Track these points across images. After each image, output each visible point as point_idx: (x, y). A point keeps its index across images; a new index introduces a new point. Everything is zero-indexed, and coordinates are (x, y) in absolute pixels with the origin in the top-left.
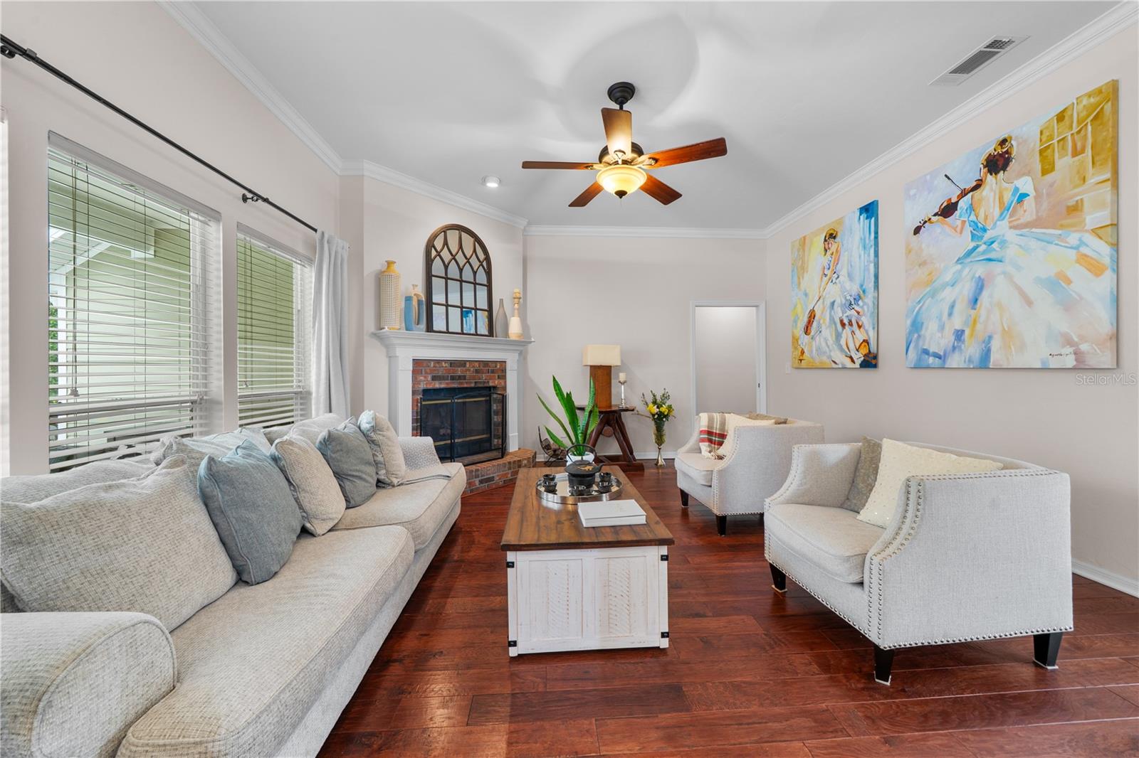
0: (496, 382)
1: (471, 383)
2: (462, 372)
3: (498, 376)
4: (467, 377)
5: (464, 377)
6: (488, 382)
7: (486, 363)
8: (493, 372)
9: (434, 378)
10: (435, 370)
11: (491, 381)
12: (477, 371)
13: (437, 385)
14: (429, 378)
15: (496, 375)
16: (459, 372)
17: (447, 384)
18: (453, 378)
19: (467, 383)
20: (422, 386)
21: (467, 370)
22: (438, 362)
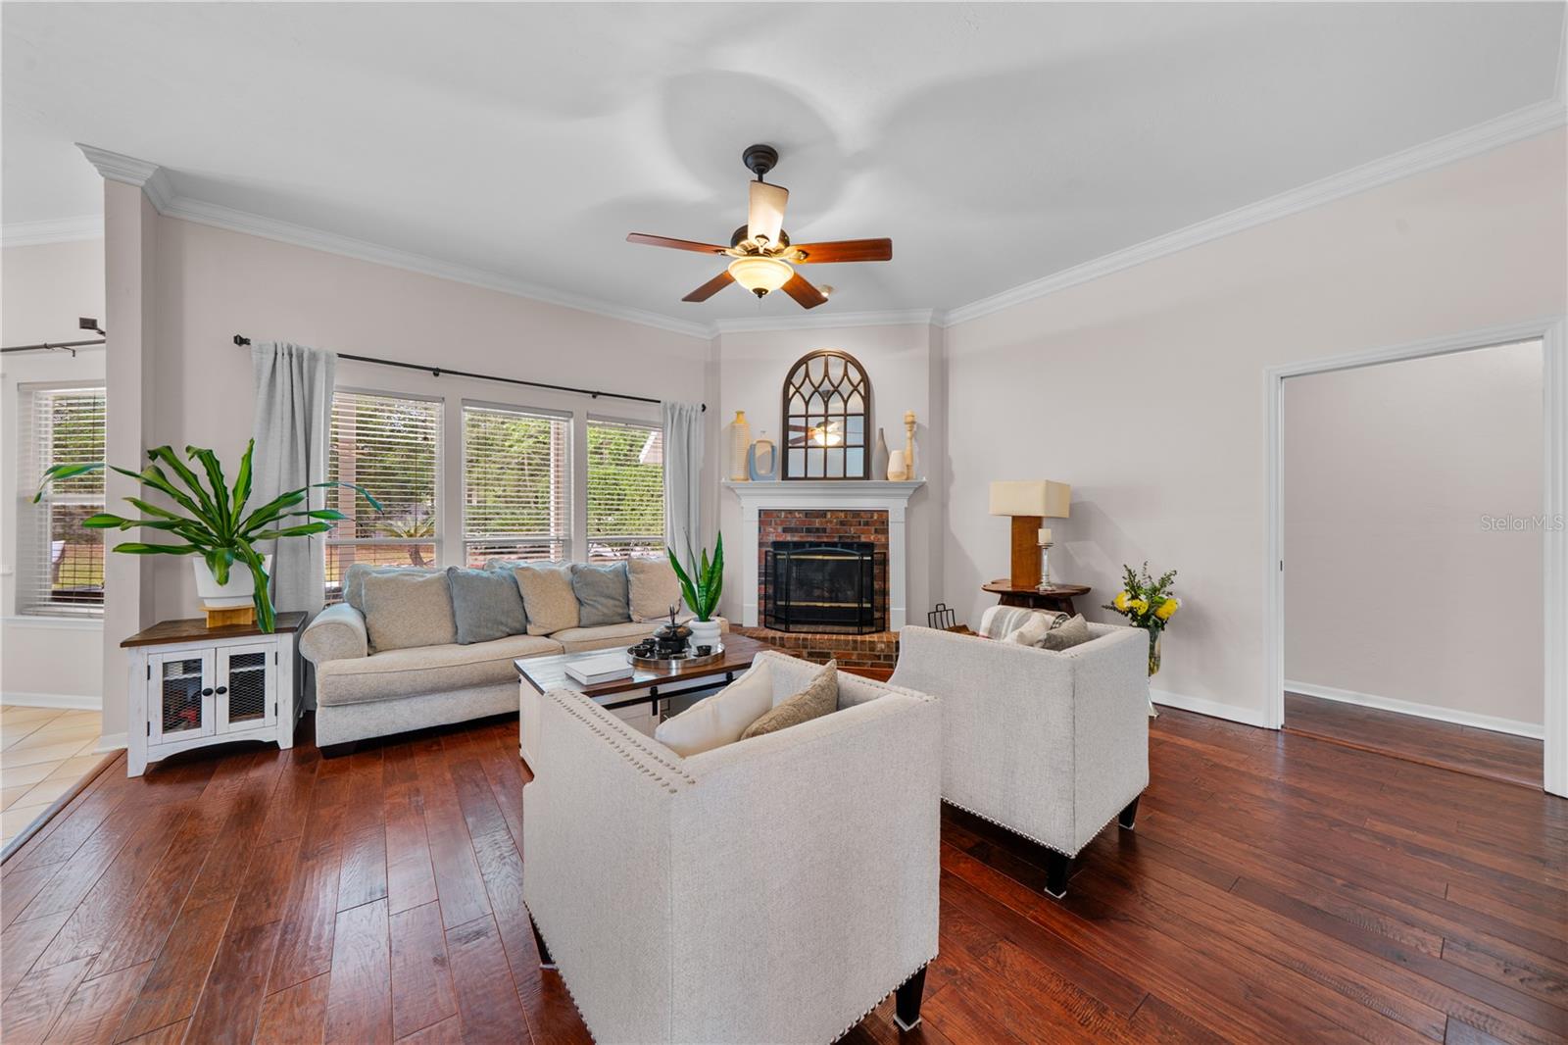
0: (872, 537)
1: (834, 537)
2: (822, 523)
3: (876, 529)
4: (828, 531)
5: (824, 530)
6: (859, 537)
7: (856, 513)
8: (867, 524)
9: (785, 530)
10: (786, 521)
11: (863, 536)
12: (842, 523)
13: (789, 538)
14: (780, 530)
15: (873, 528)
16: (817, 523)
17: (801, 537)
18: (809, 531)
19: (827, 537)
20: (772, 538)
21: (827, 522)
22: (790, 512)
